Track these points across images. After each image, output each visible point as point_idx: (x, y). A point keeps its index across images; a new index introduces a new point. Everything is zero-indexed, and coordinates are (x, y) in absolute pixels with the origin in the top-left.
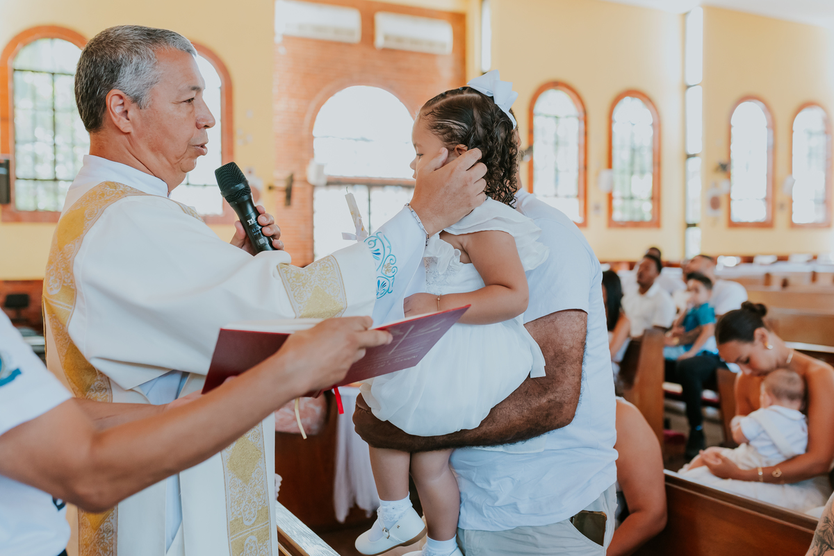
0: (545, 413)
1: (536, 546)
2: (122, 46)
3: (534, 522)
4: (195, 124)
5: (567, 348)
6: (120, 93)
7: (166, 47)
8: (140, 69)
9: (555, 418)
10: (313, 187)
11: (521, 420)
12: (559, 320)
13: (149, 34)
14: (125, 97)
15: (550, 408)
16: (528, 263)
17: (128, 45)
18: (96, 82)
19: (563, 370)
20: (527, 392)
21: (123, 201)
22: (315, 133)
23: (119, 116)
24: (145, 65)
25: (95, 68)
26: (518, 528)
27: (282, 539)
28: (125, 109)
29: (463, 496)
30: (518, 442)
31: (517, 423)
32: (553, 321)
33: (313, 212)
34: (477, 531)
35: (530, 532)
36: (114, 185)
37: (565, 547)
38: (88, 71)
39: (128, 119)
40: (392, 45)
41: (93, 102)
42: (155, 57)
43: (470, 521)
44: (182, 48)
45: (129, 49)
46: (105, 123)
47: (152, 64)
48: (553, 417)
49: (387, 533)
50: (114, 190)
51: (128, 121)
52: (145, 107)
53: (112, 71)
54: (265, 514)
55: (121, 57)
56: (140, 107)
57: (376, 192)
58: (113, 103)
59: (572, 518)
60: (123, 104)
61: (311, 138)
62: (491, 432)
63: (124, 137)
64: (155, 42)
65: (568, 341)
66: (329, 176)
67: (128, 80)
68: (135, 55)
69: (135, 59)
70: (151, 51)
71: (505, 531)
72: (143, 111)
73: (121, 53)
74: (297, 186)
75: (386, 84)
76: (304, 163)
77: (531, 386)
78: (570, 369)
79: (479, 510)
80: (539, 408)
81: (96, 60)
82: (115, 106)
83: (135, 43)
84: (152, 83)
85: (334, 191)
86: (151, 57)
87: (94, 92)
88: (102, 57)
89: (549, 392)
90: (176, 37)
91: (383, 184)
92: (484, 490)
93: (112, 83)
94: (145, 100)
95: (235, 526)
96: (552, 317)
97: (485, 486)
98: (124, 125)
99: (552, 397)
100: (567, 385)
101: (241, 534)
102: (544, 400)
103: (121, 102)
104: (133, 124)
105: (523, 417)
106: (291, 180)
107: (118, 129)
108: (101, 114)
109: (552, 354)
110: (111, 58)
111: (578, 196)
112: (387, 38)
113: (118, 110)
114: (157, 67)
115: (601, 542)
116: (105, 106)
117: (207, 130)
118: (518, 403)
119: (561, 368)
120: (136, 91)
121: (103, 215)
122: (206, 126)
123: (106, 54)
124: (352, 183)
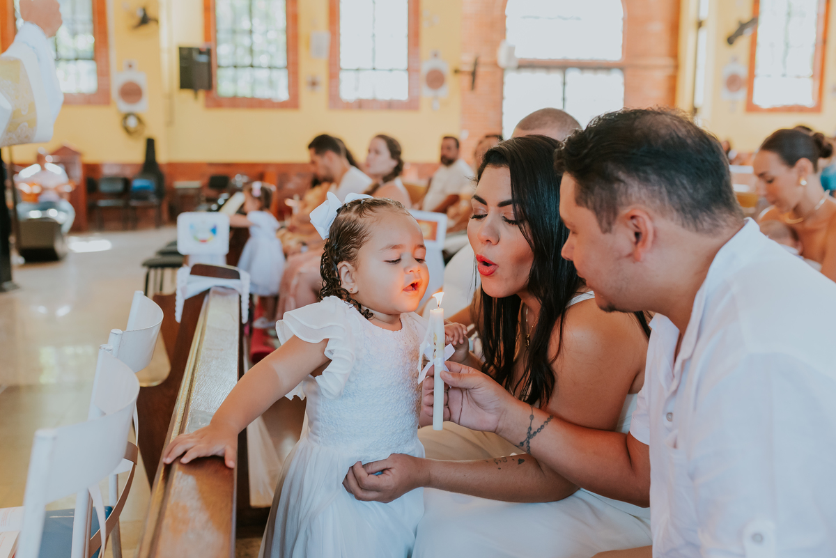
10: (503, 70)
22: (507, 12)
33: (502, 98)
57: (571, 75)
61: (504, 17)
66: (521, 58)
74: (481, 71)
76: (494, 45)
85: (526, 75)
106: (476, 64)
111: (812, 76)
124: (547, 66)
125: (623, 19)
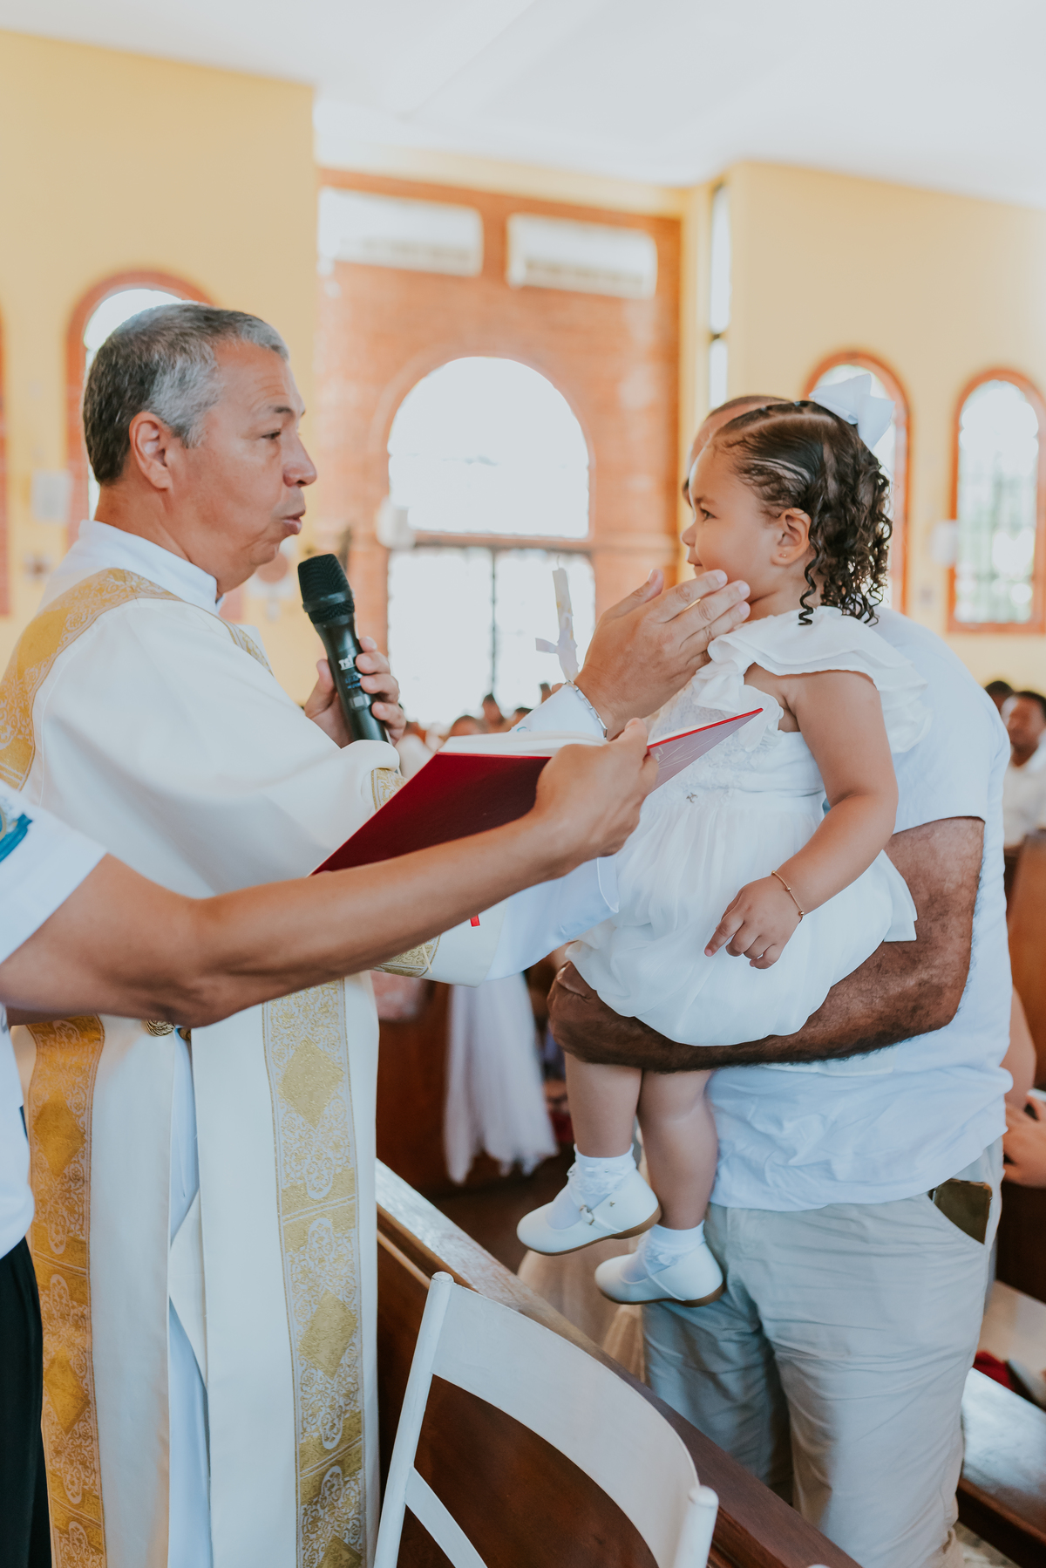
0: (911, 1005)
1: (864, 1239)
2: (159, 338)
3: (864, 1196)
4: (281, 478)
5: (952, 886)
6: (154, 418)
7: (234, 341)
8: (187, 378)
9: (927, 1014)
10: (388, 551)
11: (869, 1017)
12: (937, 835)
13: (207, 319)
14: (164, 426)
15: (921, 995)
16: (898, 740)
17: (170, 336)
18: (115, 401)
19: (944, 928)
20: (879, 966)
21: (131, 606)
22: (391, 447)
23: (149, 459)
24: (197, 372)
25: (114, 377)
26: (830, 1206)
27: (385, 1224)
28: (161, 447)
29: (724, 1147)
30: (854, 1054)
31: (862, 1022)
32: (927, 837)
33: (386, 598)
34: (751, 1210)
35: (854, 1214)
36: (121, 575)
37: (917, 1244)
38: (104, 382)
39: (165, 465)
40: (542, 279)
41: (109, 435)
42: (215, 359)
43: (735, 1191)
44: (263, 342)
45: (172, 345)
46: (127, 472)
47: (207, 370)
48: (923, 1012)
49: (589, 1215)
50: (121, 583)
51: (163, 468)
52: (194, 446)
53: (142, 382)
54: (349, 1182)
55: (157, 357)
56: (185, 445)
57: (507, 562)
58: (142, 434)
59: (932, 1191)
60: (158, 438)
61: (386, 456)
62: (813, 1038)
63: (156, 498)
64: (216, 331)
65: (952, 875)
66: (419, 529)
67: (167, 399)
68: (181, 355)
69: (180, 362)
70: (208, 348)
71: (806, 1212)
72: (192, 452)
73: (158, 353)
74: (359, 549)
75: (528, 353)
76: (371, 506)
77: (891, 958)
78: (954, 924)
79: (757, 1173)
80: (902, 996)
81: (117, 363)
82: (145, 441)
83: (183, 334)
84: (206, 404)
85: (427, 558)
86: (207, 357)
87: (112, 419)
88: (126, 358)
89: (920, 967)
90: (255, 323)
91: (521, 545)
92: (768, 1137)
93: (140, 402)
94: (194, 434)
95: (290, 1199)
96: (925, 830)
97: (772, 1130)
98: (158, 474)
99: (924, 976)
100: (950, 955)
101: (301, 1214)
102: (911, 982)
103: (154, 434)
104: (173, 474)
105: (873, 1012)
106: (349, 536)
107: (146, 480)
108: (122, 456)
109: (925, 897)
110: (141, 359)
112: (531, 265)
113: (148, 449)
114: (216, 375)
115: (980, 1237)
116: (129, 442)
117: (304, 489)
118: (864, 986)
119: (940, 922)
120: (180, 416)
121: (94, 625)
122: (301, 483)
123: (133, 352)
124: (461, 544)
125: (589, 468)
